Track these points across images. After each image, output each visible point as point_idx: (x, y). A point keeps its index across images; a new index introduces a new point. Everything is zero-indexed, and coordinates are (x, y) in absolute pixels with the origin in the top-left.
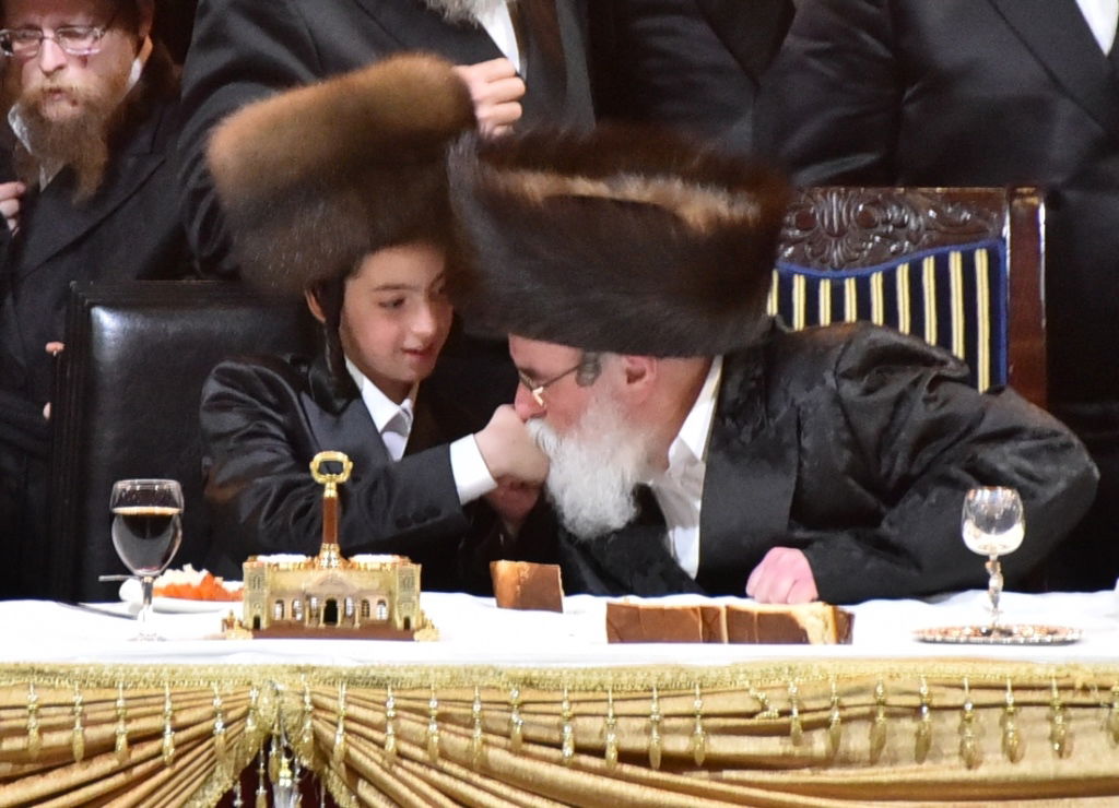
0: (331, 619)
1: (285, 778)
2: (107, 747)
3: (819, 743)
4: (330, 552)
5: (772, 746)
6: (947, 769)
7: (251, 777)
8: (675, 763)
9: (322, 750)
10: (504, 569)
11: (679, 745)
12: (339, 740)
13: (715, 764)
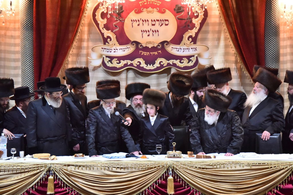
0: (174, 156)
1: (171, 170)
2: (156, 167)
3: (215, 167)
4: (174, 151)
5: (211, 167)
6: (226, 169)
7: (168, 170)
8: (203, 168)
9: (174, 167)
10: (188, 152)
11: (203, 167)
12: (175, 167)
13: (206, 168)
